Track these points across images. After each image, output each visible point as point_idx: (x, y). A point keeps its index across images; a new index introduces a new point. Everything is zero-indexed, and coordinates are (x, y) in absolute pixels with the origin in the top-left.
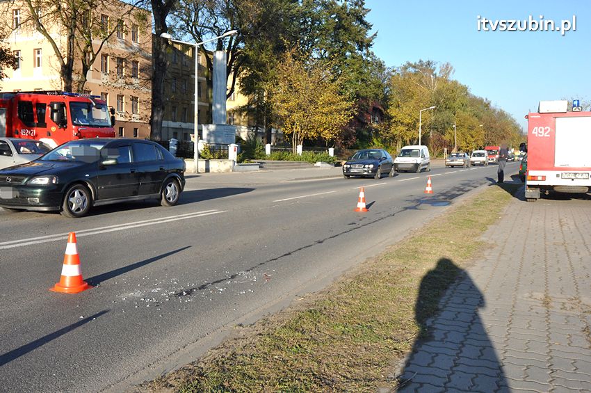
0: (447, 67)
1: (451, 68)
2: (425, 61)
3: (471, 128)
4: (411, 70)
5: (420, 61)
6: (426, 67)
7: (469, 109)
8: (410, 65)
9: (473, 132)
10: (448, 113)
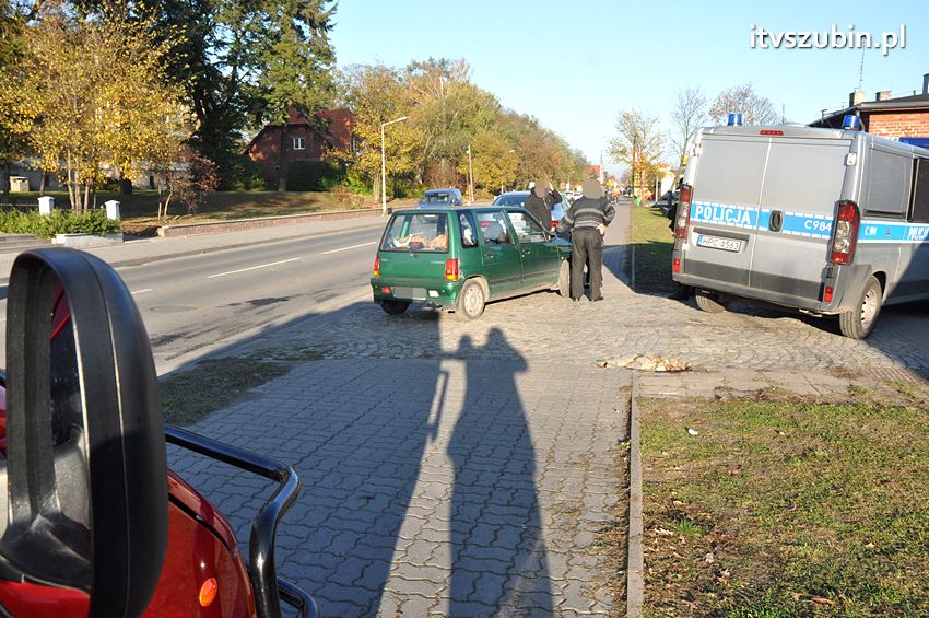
0: (463, 66)
1: (469, 66)
2: (437, 59)
3: (497, 155)
4: (419, 72)
5: (431, 60)
6: (438, 68)
7: (495, 127)
8: (416, 65)
9: (499, 161)
10: (466, 134)
